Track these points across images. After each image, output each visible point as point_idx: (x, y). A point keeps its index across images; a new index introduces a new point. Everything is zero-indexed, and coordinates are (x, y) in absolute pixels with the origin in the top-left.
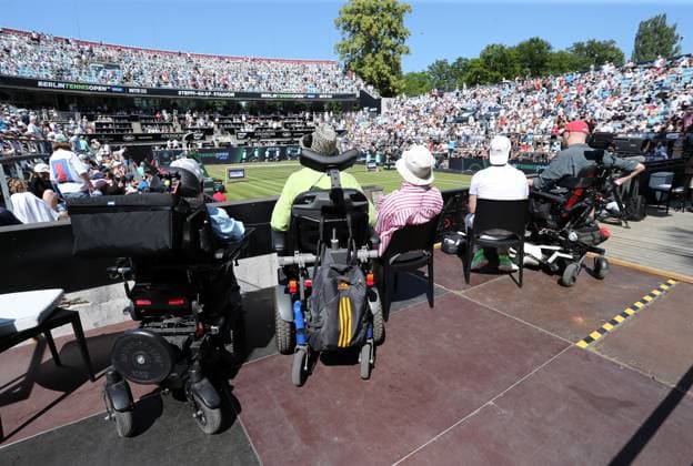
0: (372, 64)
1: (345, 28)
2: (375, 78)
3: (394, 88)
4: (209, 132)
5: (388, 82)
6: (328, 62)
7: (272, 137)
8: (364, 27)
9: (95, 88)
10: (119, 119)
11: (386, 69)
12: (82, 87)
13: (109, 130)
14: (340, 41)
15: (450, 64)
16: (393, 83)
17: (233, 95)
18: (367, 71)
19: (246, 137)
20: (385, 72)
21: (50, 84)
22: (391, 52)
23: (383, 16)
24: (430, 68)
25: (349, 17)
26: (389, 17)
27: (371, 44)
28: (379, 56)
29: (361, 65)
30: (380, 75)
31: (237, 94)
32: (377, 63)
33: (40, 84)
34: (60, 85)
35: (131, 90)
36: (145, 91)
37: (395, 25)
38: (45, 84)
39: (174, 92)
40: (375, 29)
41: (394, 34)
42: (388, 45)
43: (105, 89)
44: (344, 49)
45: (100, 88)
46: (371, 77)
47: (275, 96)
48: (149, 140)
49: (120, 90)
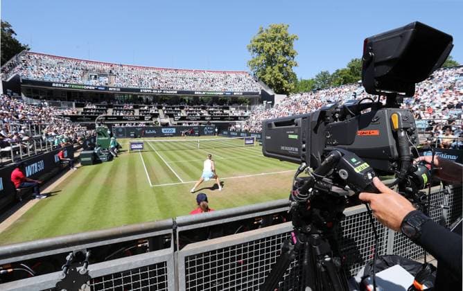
0: (271, 73)
1: (254, 51)
2: (273, 82)
3: (286, 88)
4: (156, 115)
5: (282, 84)
6: (243, 72)
7: (198, 120)
8: (266, 49)
9: (88, 87)
10: (101, 106)
11: (280, 76)
12: (80, 87)
13: (90, 113)
14: (251, 59)
15: (331, 74)
16: (286, 85)
17: (176, 92)
18: (268, 77)
19: (180, 120)
20: (280, 78)
21: (60, 85)
22: (285, 65)
23: (278, 42)
24: (317, 76)
25: (256, 44)
26: (282, 43)
27: (271, 61)
28: (276, 68)
29: (264, 73)
30: (276, 80)
31: (179, 92)
32: (274, 72)
33: (54, 85)
34: (66, 86)
35: (110, 89)
36: (119, 90)
37: (286, 48)
38: (57, 85)
39: (138, 90)
40: (273, 51)
41: (286, 54)
42: (282, 60)
43: (94, 88)
44: (252, 64)
45: (90, 88)
46: (270, 81)
47: (204, 93)
48: (115, 120)
49: (103, 89)
